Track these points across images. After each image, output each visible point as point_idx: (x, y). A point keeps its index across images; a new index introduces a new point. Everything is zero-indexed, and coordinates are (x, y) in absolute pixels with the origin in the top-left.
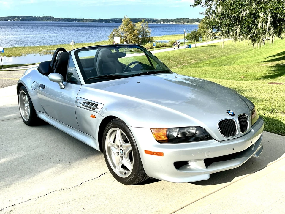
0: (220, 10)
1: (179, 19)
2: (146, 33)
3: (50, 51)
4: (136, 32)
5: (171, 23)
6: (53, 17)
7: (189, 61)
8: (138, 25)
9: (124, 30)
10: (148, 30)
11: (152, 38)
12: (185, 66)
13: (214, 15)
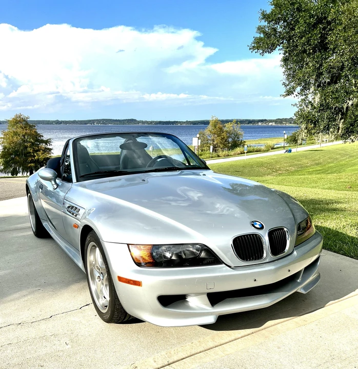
0: (317, 99)
1: (280, 119)
2: (237, 136)
4: (224, 134)
5: (270, 124)
6: (135, 120)
7: (287, 168)
8: (228, 127)
9: (211, 132)
10: (240, 132)
11: (245, 142)
12: (281, 174)
13: (310, 106)
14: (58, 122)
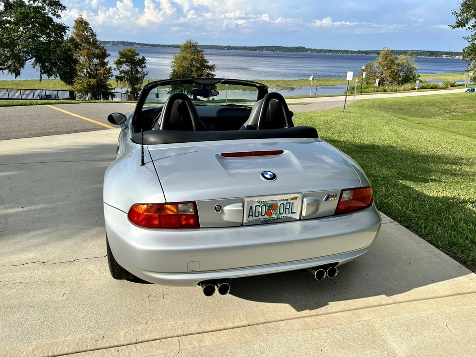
2: (410, 70)
3: (288, 86)
4: (395, 67)
5: (457, 57)
6: (304, 48)
7: (465, 110)
8: (402, 59)
9: (380, 64)
10: (416, 66)
11: (419, 76)
12: (456, 116)
14: (229, 48)
